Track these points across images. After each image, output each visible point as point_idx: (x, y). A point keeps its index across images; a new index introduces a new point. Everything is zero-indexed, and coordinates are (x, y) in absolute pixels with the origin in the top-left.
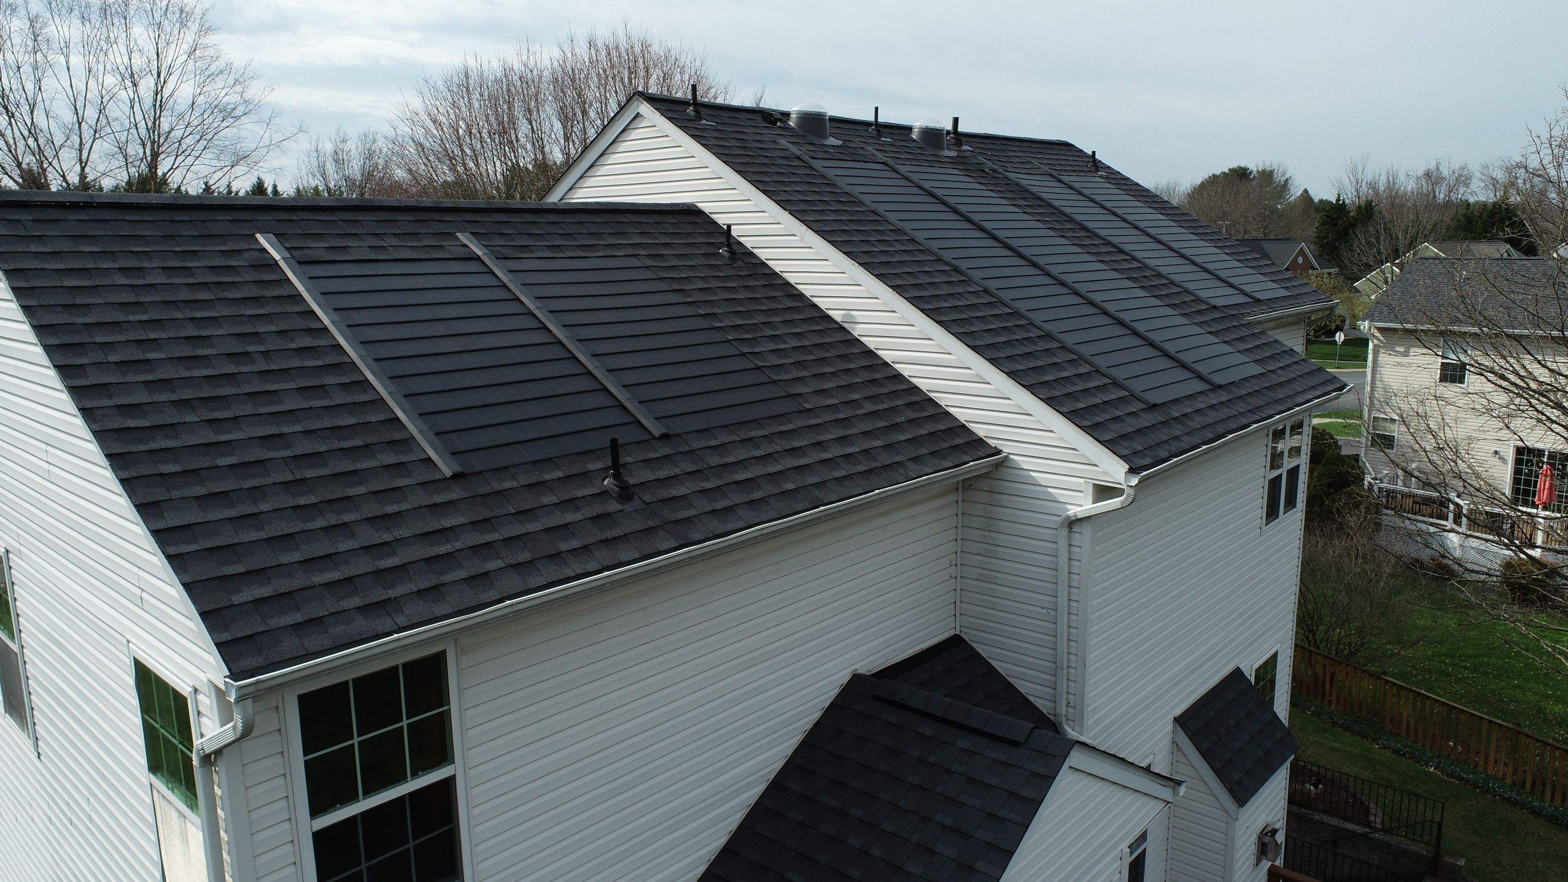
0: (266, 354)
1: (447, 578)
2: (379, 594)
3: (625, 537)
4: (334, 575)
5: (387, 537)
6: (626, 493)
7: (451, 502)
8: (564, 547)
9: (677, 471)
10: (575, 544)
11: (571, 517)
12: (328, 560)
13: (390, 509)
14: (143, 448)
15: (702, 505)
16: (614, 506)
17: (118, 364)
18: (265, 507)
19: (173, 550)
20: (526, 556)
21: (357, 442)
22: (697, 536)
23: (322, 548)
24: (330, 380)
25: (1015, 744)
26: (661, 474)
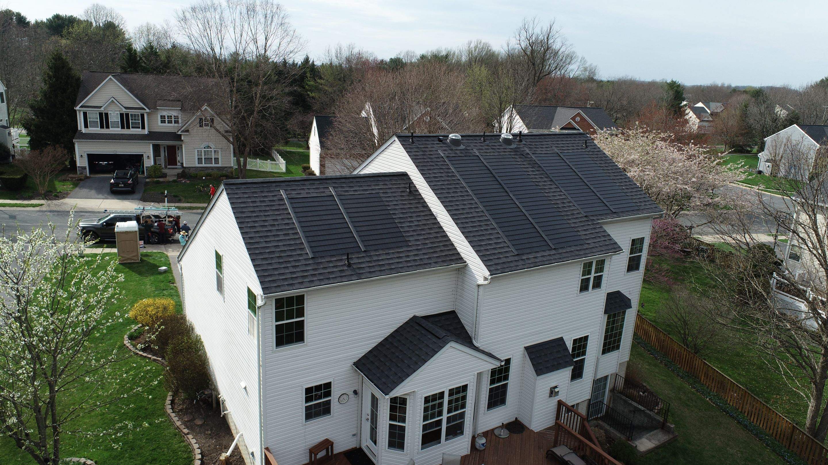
0: (278, 225)
1: (305, 280)
2: (291, 282)
3: (345, 276)
4: (284, 277)
5: (295, 270)
6: (349, 265)
7: (309, 264)
8: (331, 277)
9: (365, 261)
10: (334, 276)
11: (335, 270)
12: (283, 274)
13: (297, 264)
14: (253, 247)
15: (368, 270)
16: (346, 268)
17: (250, 227)
18: (273, 262)
19: (256, 269)
20: (322, 278)
21: (293, 248)
22: (363, 278)
23: (282, 271)
24: (291, 232)
25: (439, 339)
26: (360, 261)
